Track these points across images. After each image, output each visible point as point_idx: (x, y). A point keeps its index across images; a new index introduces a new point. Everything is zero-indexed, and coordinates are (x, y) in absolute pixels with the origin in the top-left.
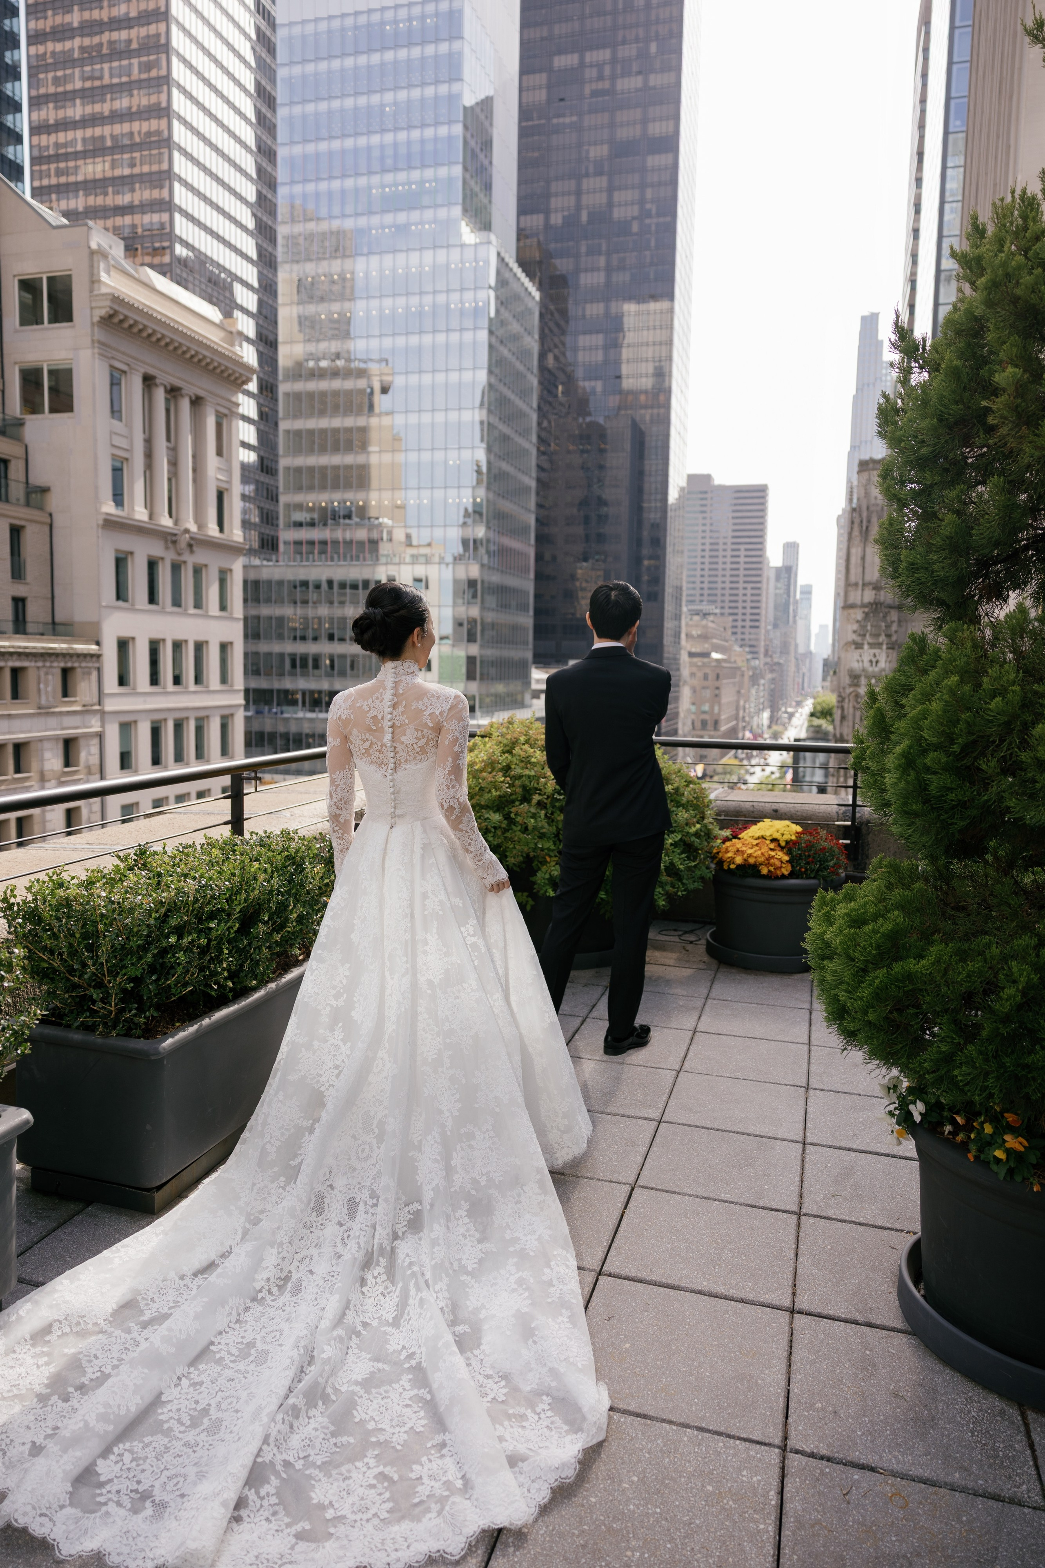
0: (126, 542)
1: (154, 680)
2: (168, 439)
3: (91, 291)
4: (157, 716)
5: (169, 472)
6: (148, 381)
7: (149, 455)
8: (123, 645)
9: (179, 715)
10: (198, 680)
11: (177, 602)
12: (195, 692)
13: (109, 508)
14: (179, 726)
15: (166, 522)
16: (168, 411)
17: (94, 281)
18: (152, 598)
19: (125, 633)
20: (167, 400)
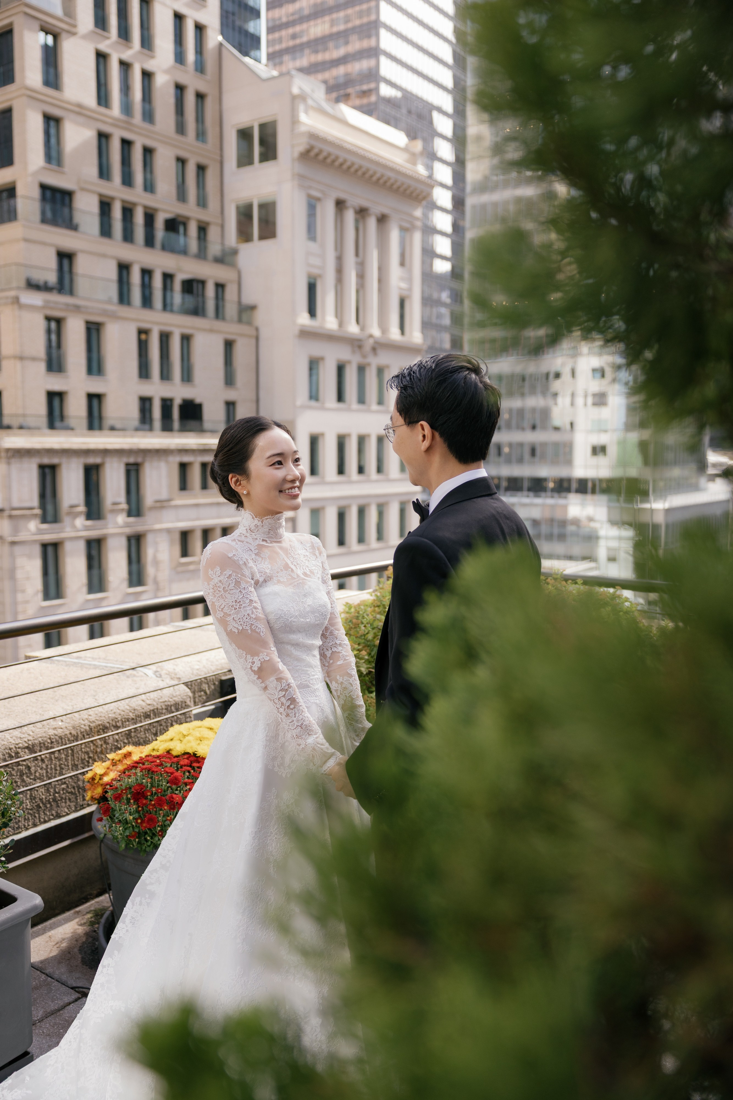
0: (317, 349)
1: (341, 470)
2: (357, 254)
3: (292, 130)
4: (343, 503)
5: (357, 284)
6: (340, 204)
7: (340, 271)
8: (314, 441)
9: (362, 502)
10: (380, 470)
11: (361, 400)
12: (377, 481)
13: (304, 319)
14: (362, 512)
15: (353, 329)
16: (357, 229)
17: (295, 121)
18: (340, 397)
19: (316, 430)
20: (357, 221)
